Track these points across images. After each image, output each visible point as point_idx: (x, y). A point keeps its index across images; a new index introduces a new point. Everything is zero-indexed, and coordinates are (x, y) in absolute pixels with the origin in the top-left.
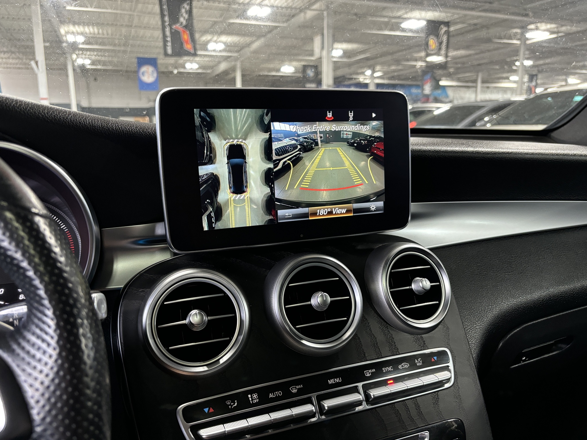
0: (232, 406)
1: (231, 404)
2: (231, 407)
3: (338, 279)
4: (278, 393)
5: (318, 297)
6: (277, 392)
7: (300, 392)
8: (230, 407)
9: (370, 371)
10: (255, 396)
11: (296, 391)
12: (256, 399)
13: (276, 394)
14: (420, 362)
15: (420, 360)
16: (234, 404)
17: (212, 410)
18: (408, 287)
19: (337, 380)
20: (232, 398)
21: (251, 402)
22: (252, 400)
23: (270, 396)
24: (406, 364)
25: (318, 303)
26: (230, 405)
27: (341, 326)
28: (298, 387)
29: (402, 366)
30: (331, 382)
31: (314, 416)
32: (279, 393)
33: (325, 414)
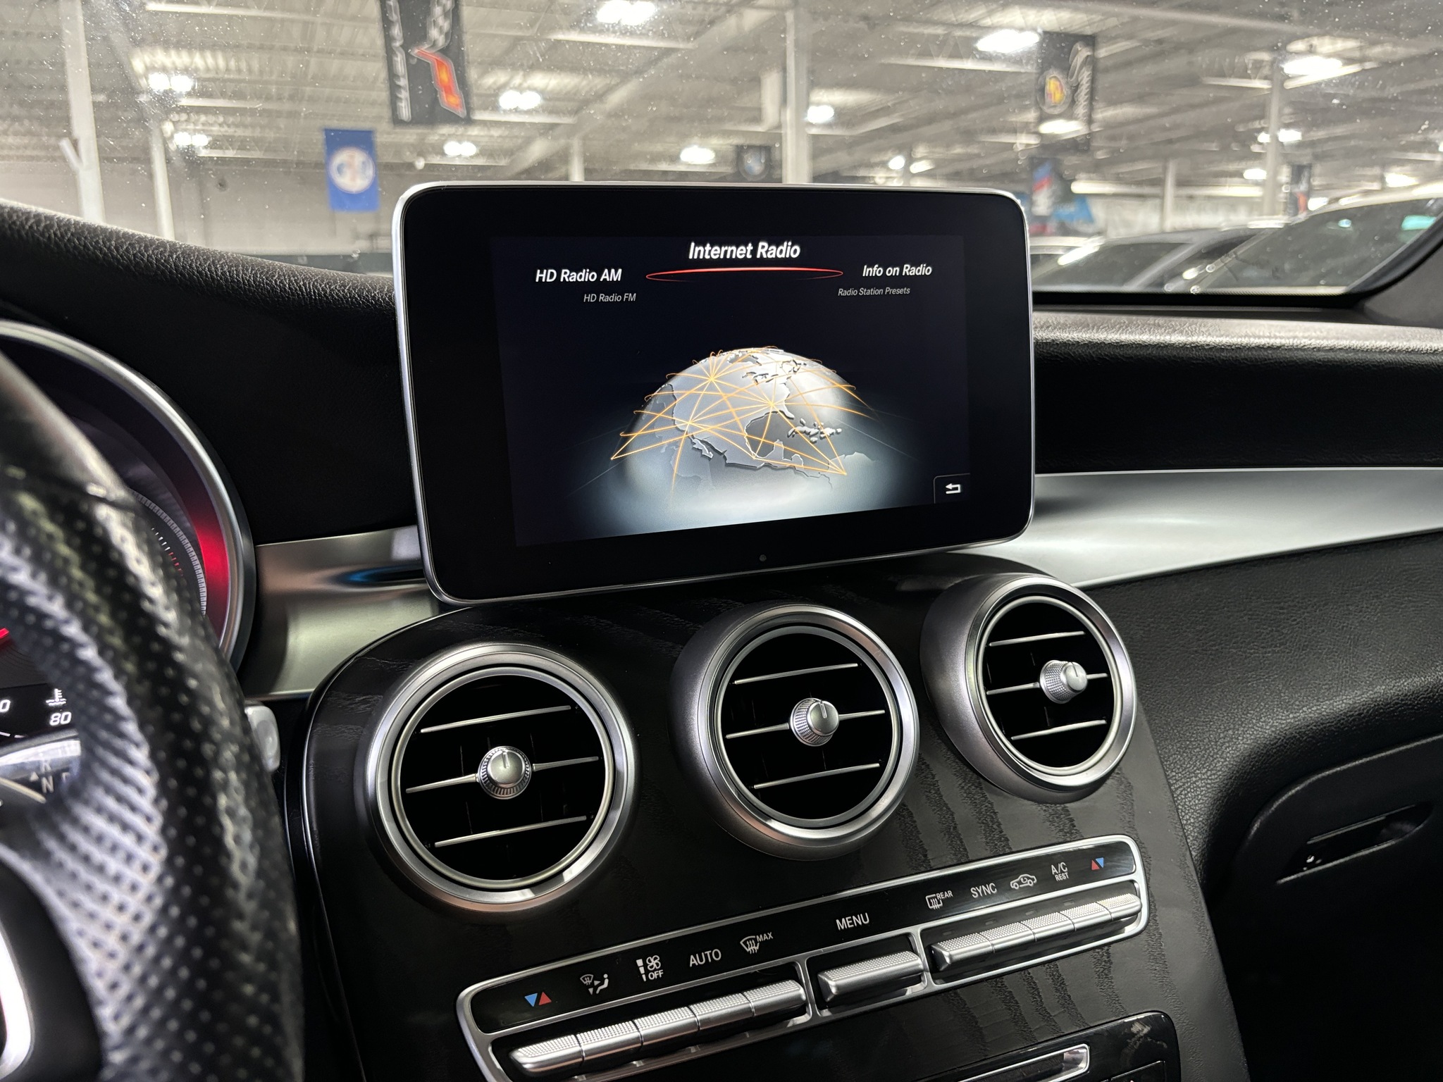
0: (595, 988)
1: (593, 983)
2: (595, 991)
3: (856, 665)
4: (711, 954)
5: (807, 712)
6: (708, 953)
7: (766, 952)
8: (591, 990)
9: (940, 896)
10: (653, 963)
11: (757, 948)
12: (655, 970)
13: (706, 955)
14: (1062, 872)
15: (1064, 867)
16: (602, 983)
17: (545, 999)
18: (1031, 686)
19: (859, 920)
20: (596, 968)
21: (644, 977)
22: (647, 972)
23: (691, 963)
24: (1029, 878)
25: (809, 726)
26: (592, 985)
27: (866, 784)
28: (760, 938)
29: (1020, 883)
30: (843, 924)
31: (802, 1011)
32: (714, 955)
33: (833, 1005)
